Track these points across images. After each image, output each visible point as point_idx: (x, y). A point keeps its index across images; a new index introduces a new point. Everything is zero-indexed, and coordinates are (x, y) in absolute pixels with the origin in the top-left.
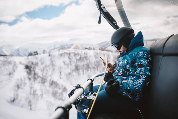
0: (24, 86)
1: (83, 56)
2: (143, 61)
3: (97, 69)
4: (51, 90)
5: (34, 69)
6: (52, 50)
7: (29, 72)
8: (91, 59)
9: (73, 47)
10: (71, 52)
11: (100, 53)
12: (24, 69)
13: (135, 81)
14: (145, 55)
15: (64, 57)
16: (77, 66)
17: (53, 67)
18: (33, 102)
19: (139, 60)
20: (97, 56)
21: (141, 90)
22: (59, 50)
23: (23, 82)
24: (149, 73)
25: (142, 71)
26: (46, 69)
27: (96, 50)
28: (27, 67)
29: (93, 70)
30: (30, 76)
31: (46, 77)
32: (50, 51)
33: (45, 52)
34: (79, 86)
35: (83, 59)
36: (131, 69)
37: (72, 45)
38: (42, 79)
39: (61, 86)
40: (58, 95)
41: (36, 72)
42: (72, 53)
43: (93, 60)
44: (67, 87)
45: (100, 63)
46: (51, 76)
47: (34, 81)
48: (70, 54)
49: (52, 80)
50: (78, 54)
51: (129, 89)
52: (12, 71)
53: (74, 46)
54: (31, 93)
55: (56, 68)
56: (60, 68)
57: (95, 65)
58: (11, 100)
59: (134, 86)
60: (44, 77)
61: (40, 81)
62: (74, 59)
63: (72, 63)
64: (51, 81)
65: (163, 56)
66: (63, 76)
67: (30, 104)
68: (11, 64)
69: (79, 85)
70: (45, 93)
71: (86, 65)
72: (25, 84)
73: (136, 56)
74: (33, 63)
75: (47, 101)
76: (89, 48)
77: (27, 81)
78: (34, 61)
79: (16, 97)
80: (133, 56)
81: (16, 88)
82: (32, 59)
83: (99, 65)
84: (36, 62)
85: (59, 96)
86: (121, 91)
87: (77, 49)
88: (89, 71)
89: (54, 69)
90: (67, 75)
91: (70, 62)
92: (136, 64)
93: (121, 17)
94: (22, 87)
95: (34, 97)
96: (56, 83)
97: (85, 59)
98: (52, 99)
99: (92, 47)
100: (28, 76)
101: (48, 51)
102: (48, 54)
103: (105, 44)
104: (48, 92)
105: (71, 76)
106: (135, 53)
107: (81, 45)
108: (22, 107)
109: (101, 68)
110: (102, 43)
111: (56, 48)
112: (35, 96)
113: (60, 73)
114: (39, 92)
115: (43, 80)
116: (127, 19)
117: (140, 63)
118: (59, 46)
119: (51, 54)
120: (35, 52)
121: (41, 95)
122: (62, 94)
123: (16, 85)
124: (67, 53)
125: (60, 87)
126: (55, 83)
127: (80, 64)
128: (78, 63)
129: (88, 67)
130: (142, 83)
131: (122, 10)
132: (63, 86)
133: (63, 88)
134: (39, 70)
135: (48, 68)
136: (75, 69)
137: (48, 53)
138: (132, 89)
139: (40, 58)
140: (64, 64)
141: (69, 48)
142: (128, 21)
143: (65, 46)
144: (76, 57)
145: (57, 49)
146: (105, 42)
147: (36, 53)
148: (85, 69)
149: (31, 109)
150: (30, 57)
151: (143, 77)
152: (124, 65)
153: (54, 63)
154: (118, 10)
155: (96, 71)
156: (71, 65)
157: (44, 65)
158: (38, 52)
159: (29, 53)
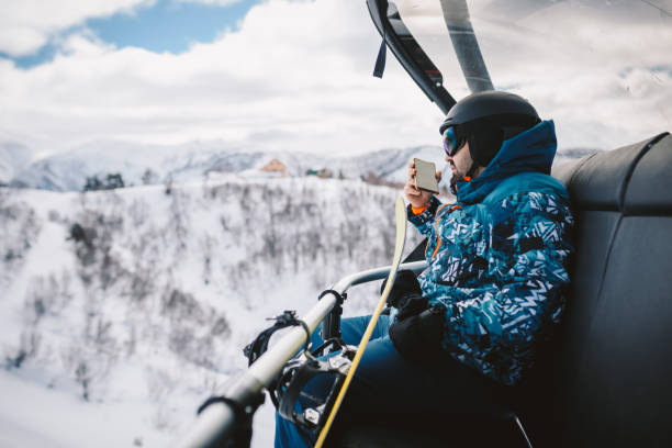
0: (64, 305)
1: (297, 201)
2: (542, 227)
3: (350, 254)
4: (166, 324)
5: (107, 243)
6: (178, 171)
7: (85, 251)
8: (327, 213)
9: (260, 164)
10: (251, 182)
11: (362, 194)
12: (68, 239)
13: (509, 301)
14: (551, 202)
15: (224, 201)
16: (272, 239)
17: (179, 236)
18: (94, 367)
19: (527, 224)
20: (351, 203)
21: (529, 339)
22: (206, 173)
23: (61, 290)
24: (565, 275)
25: (537, 263)
26: (153, 243)
27: (349, 178)
28: (78, 233)
29: (332, 257)
30: (89, 270)
31: (152, 275)
32: (170, 174)
33: (153, 180)
34: (292, 316)
35: (298, 213)
36: (495, 257)
37: (259, 155)
38: (136, 281)
39: (207, 312)
40: (194, 345)
41: (112, 253)
42: (258, 186)
43: (335, 217)
44: (229, 317)
45: (363, 229)
46: (169, 270)
47: (104, 288)
48: (247, 191)
49: (176, 286)
50: (281, 192)
51: (483, 332)
52: (17, 246)
53: (266, 161)
54: (87, 336)
55: (192, 243)
56: (208, 243)
57: (343, 238)
58: (9, 359)
59: (503, 322)
60: (143, 276)
61: (128, 289)
62: (261, 210)
63: (254, 225)
64: (171, 291)
65: (625, 215)
66: (218, 274)
67: (83, 377)
68: (14, 218)
69: (290, 312)
70: (145, 335)
71: (309, 235)
72: (68, 297)
73: (516, 207)
74: (101, 220)
75: (149, 369)
76: (324, 171)
77: (76, 286)
78: (108, 211)
79: (28, 349)
80: (504, 205)
81: (32, 313)
82: (99, 202)
83: (358, 239)
84: (113, 216)
85: (199, 349)
86: (454, 340)
87: (278, 174)
88: (320, 259)
89: (183, 246)
90: (233, 272)
91: (247, 221)
92: (516, 236)
93: (459, 57)
94: (55, 309)
95: (100, 351)
96: (188, 300)
97: (304, 212)
98: (168, 362)
99: (334, 168)
100: (80, 267)
101: (162, 174)
102: (163, 188)
103: (383, 159)
104: (156, 332)
105: (250, 277)
106: (512, 197)
107: (294, 158)
108: (51, 386)
109: (366, 250)
110: (374, 154)
111: (196, 166)
112: (106, 347)
113: (208, 261)
114: (119, 334)
115: (138, 288)
116: (484, 67)
117: (531, 234)
118: (205, 158)
119: (175, 186)
120: (110, 177)
121: (126, 343)
122: (208, 341)
123: (32, 301)
124: (237, 188)
125: (204, 318)
126: (183, 300)
127: (286, 230)
128: (276, 228)
129: (314, 244)
130: (533, 312)
131: (464, 29)
132: (213, 311)
133: (216, 319)
134: (125, 246)
135: (159, 242)
136: (265, 249)
137: (164, 182)
138: (494, 334)
139: (129, 202)
140: (222, 228)
141: (245, 166)
142: (487, 74)
143: (231, 160)
144: (270, 204)
145: (200, 171)
146: (383, 152)
147: (116, 181)
148: (305, 251)
149: (86, 396)
150: (91, 195)
151: (539, 287)
152: (466, 242)
153: (184, 223)
154: (450, 28)
155: (346, 262)
156: (250, 232)
157: (143, 229)
158: (124, 178)
159: (89, 180)
